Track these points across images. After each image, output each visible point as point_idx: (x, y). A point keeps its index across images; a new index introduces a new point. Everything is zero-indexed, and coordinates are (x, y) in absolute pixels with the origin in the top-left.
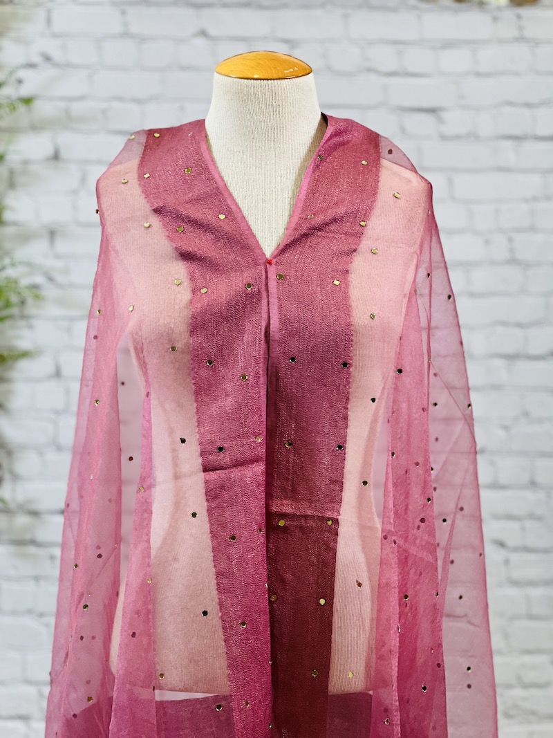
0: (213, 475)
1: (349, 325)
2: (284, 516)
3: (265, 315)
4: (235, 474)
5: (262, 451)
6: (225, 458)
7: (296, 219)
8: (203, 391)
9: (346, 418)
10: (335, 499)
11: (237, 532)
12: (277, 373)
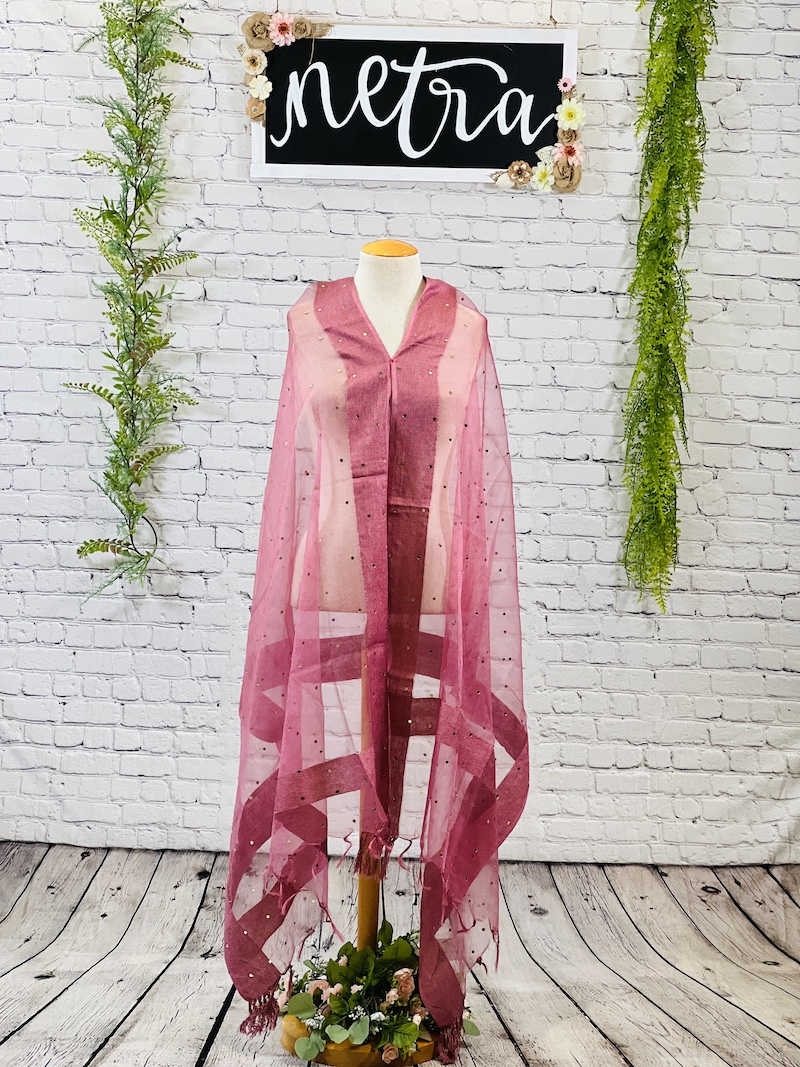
0: (358, 480)
1: (438, 397)
2: (398, 506)
3: (389, 391)
4: (371, 479)
5: (386, 468)
6: (366, 471)
7: (407, 336)
8: (354, 432)
9: (434, 450)
10: (428, 498)
11: (371, 513)
12: (396, 423)
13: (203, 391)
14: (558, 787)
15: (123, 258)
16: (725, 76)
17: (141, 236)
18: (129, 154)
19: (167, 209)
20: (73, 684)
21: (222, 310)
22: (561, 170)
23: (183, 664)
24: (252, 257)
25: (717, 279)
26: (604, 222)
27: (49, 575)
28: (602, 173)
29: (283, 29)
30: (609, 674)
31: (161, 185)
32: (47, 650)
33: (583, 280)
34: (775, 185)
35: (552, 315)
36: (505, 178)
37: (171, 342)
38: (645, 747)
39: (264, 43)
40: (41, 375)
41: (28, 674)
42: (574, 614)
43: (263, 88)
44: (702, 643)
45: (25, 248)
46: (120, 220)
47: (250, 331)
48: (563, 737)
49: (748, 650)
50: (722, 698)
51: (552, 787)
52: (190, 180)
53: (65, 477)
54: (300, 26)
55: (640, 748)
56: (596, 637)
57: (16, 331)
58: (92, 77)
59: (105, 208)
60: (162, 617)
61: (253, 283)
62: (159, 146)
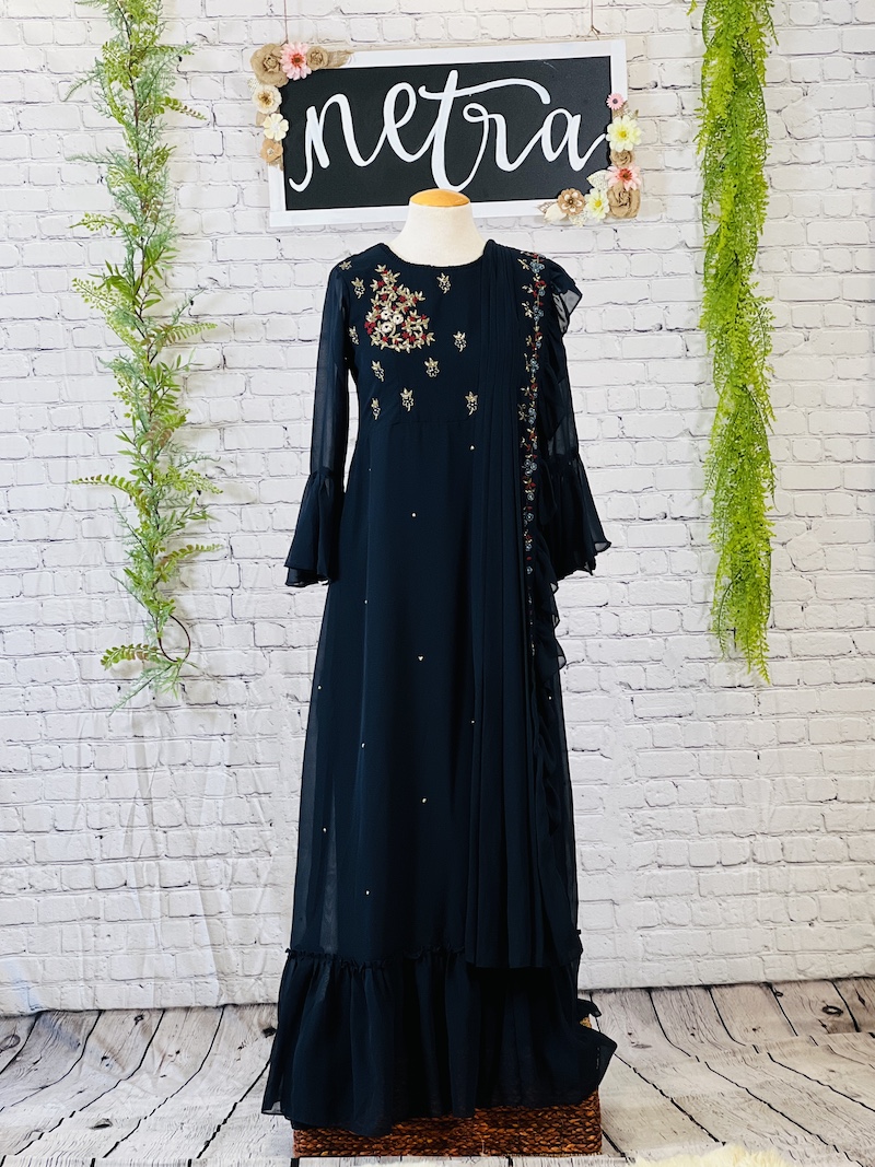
13: (230, 469)
14: (657, 893)
15: (132, 329)
16: (789, 80)
17: (150, 303)
18: (133, 212)
19: (177, 269)
20: (108, 814)
21: (244, 379)
22: (617, 196)
23: (228, 780)
24: (274, 316)
25: (795, 306)
26: (665, 251)
27: (71, 690)
28: (659, 196)
29: (296, 60)
30: (707, 758)
31: (171, 243)
32: (75, 776)
33: (648, 317)
34: (854, 197)
35: (616, 359)
36: (554, 209)
37: (189, 418)
38: (752, 839)
39: (277, 77)
40: (46, 466)
41: (58, 806)
42: (663, 694)
43: (279, 128)
44: (809, 715)
45: (20, 325)
46: (128, 285)
47: (277, 400)
48: (659, 833)
49: (861, 720)
50: (836, 777)
51: (651, 893)
52: (200, 234)
53: (81, 578)
54: (315, 55)
55: (747, 840)
56: (690, 718)
57: (16, 418)
58: (82, 129)
59: (108, 274)
60: (201, 729)
61: (278, 346)
62: (166, 201)
